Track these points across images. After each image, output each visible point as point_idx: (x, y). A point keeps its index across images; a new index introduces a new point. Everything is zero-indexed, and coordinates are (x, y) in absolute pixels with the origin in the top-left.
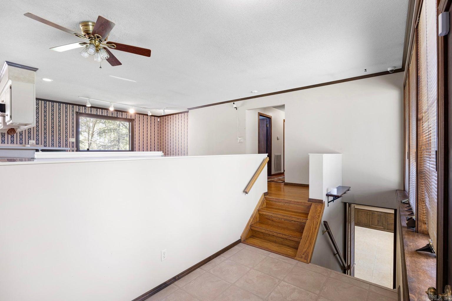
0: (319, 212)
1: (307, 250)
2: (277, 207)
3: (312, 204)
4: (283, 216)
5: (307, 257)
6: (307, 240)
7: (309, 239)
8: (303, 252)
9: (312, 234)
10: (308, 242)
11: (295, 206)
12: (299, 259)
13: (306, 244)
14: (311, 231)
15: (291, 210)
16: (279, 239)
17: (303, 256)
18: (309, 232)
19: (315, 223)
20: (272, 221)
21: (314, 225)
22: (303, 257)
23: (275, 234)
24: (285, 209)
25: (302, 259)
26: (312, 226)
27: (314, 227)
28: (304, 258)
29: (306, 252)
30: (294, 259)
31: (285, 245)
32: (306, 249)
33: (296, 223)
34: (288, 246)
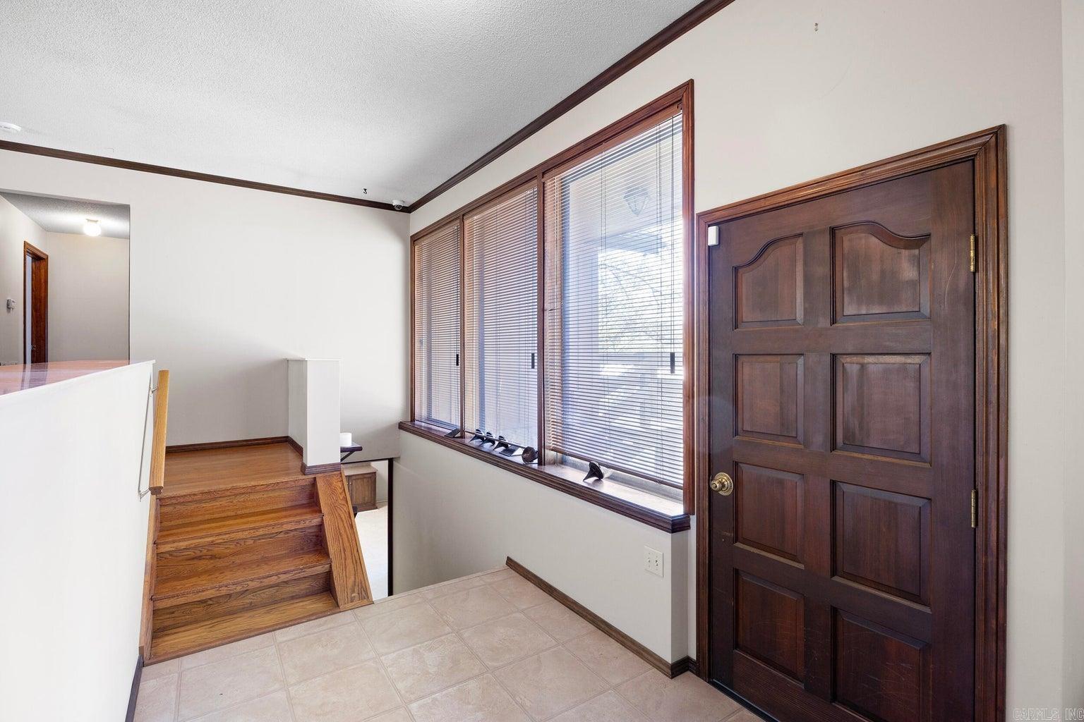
0: (340, 491)
1: (355, 578)
2: (207, 517)
3: (315, 478)
4: (252, 531)
5: (363, 593)
6: (345, 559)
7: (348, 553)
8: (350, 585)
9: (349, 541)
10: (349, 561)
11: (265, 496)
12: (350, 605)
13: (346, 568)
14: (345, 536)
15: (253, 510)
16: (264, 593)
17: (353, 595)
18: (341, 540)
19: (343, 516)
20: (213, 557)
21: (345, 522)
22: (354, 597)
23: (252, 585)
24: (233, 514)
25: (356, 602)
26: (341, 526)
27: (345, 525)
28: (357, 598)
29: (357, 584)
30: (340, 612)
31: (283, 600)
32: (353, 578)
33: (292, 534)
34: (293, 598)
